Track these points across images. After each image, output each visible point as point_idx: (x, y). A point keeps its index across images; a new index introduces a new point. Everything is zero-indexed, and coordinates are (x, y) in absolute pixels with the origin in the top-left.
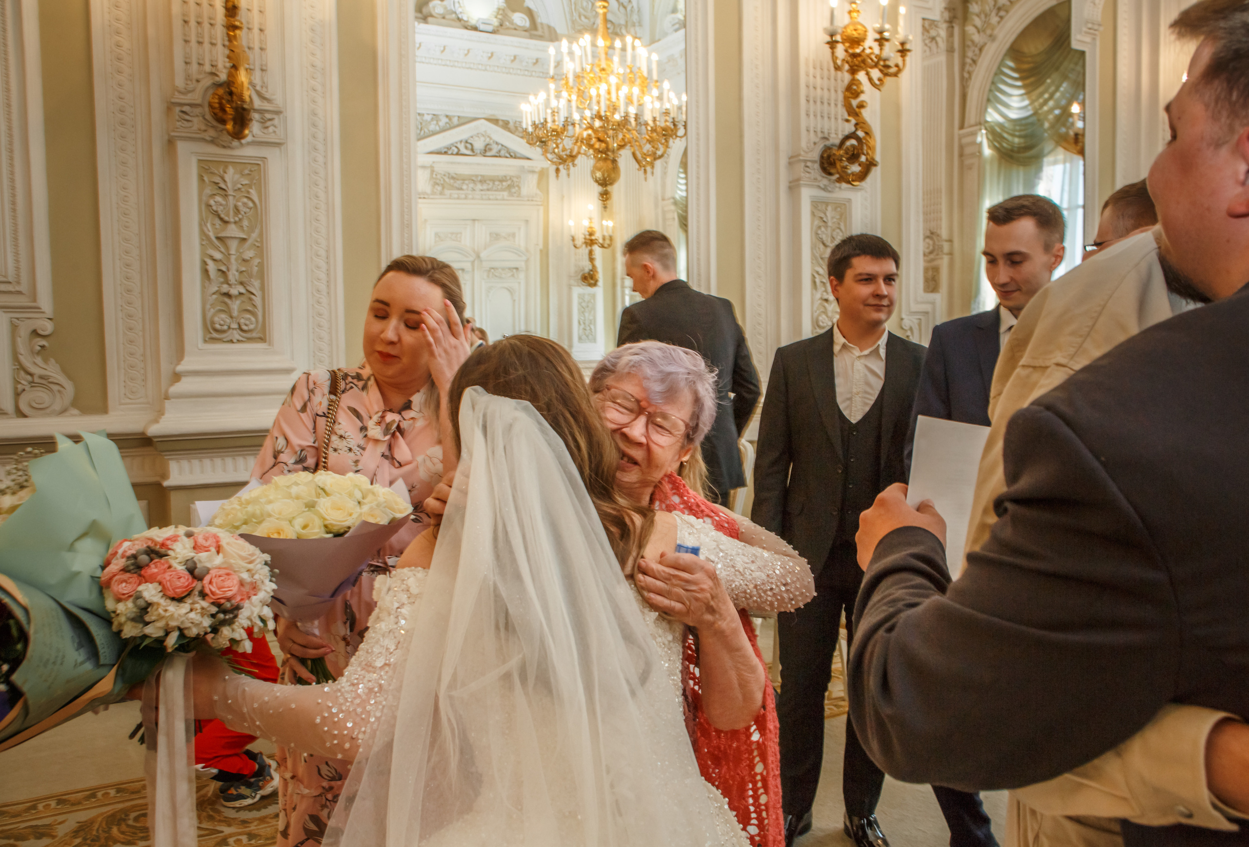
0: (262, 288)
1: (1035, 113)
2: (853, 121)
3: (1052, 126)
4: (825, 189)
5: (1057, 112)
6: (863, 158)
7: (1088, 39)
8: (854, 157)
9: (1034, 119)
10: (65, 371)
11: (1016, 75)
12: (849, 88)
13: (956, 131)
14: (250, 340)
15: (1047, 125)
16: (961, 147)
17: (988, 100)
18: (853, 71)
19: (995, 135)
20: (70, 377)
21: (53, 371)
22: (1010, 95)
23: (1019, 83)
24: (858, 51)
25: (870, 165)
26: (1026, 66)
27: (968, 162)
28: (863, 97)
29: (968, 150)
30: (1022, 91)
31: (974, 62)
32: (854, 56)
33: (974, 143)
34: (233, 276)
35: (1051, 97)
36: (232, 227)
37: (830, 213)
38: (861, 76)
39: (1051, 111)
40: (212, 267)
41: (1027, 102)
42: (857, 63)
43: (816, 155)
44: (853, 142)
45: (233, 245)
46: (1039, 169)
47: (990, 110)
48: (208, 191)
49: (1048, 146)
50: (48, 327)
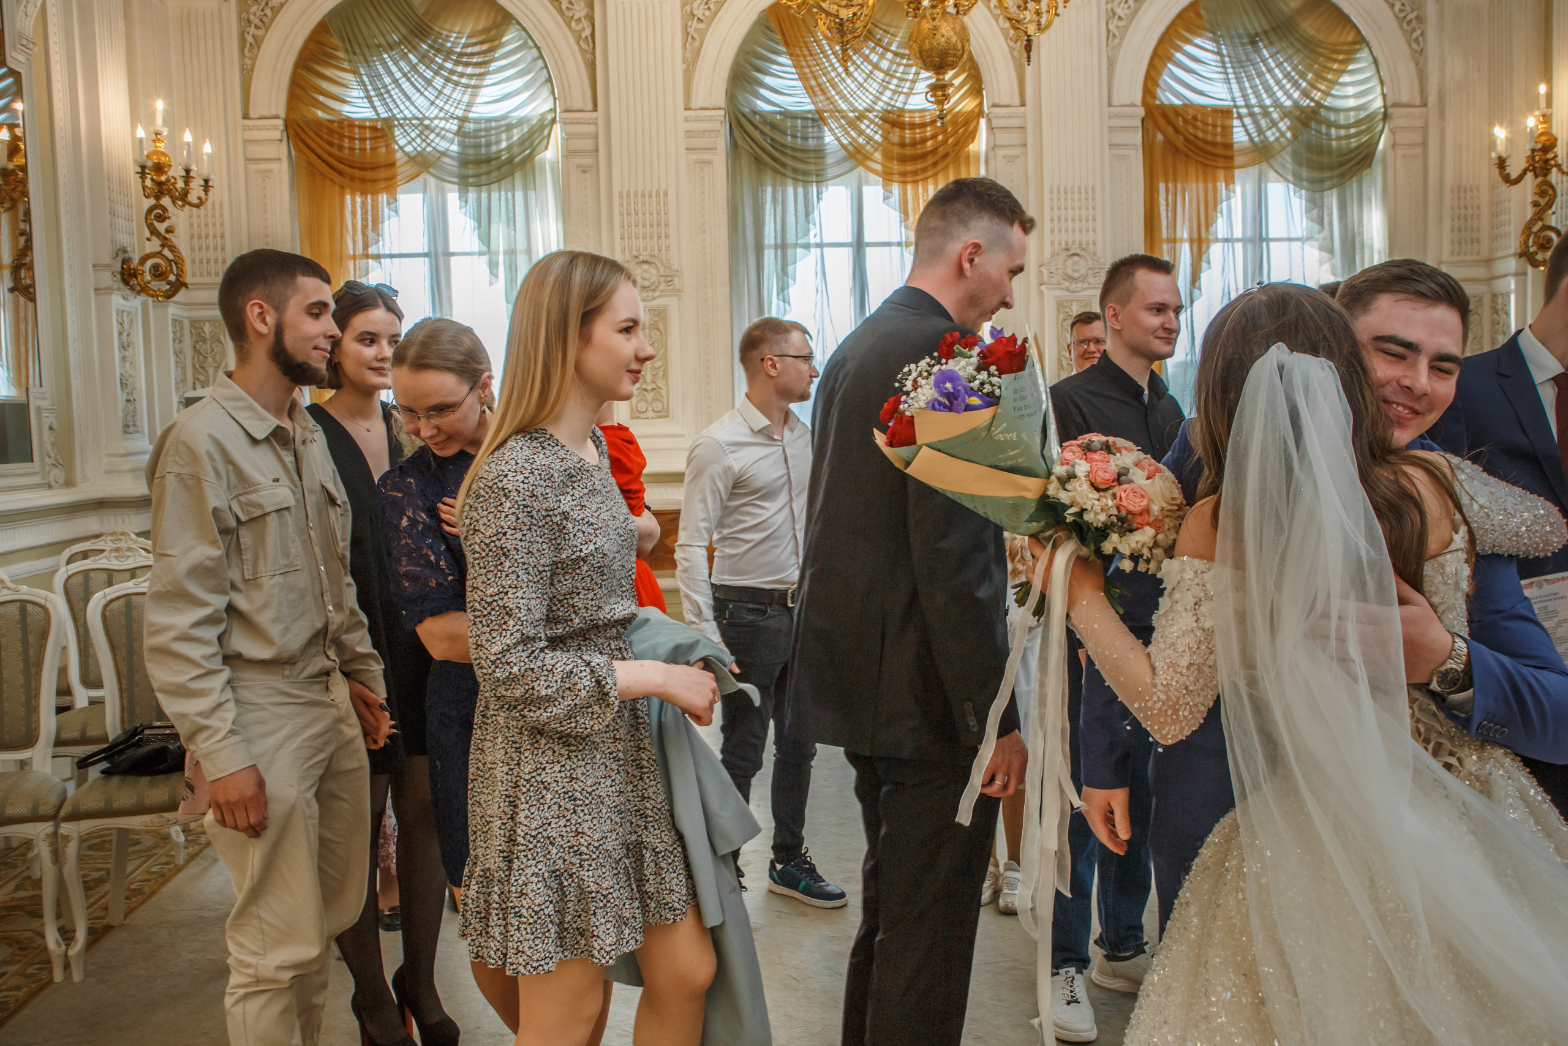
7: (23, 61)
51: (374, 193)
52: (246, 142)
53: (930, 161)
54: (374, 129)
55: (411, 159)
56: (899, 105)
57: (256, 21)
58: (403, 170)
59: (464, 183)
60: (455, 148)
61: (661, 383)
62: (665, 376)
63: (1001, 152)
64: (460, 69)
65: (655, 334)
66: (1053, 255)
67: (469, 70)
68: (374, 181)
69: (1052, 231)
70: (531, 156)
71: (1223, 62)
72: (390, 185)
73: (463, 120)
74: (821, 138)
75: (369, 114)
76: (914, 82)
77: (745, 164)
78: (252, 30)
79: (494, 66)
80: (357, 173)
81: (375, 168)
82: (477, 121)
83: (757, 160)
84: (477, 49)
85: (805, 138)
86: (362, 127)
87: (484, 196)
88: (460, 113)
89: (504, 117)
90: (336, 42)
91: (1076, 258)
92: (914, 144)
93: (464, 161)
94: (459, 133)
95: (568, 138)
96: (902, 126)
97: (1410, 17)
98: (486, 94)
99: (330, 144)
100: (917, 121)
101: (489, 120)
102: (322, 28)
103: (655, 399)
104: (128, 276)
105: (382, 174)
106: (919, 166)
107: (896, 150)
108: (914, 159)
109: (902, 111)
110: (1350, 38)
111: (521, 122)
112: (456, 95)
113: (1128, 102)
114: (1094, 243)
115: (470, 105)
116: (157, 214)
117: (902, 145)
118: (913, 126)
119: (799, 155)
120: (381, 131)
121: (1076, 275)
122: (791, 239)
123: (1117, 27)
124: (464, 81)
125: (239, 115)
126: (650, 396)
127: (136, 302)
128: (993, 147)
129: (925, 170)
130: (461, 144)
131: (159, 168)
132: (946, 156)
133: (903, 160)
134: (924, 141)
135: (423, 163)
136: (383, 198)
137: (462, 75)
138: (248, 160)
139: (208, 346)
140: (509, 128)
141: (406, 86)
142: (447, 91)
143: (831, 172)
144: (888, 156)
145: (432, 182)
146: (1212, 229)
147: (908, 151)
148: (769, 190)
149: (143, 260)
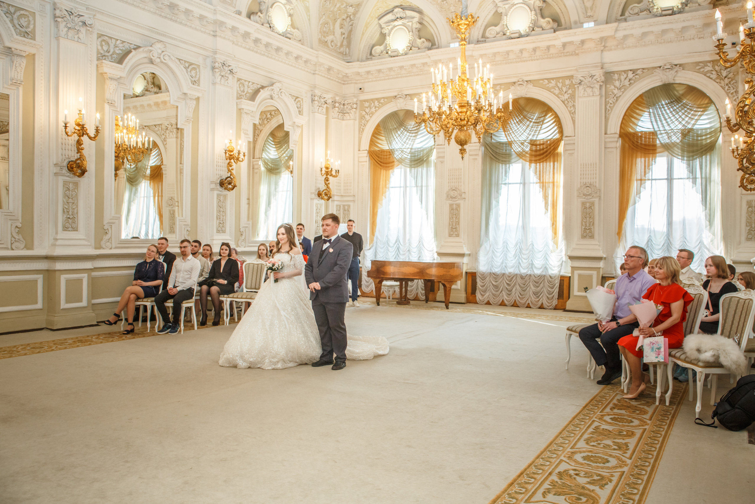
0: (77, 217)
1: (279, 157)
2: (230, 173)
3: (285, 163)
4: (221, 191)
5: (287, 158)
6: (232, 184)
7: (294, 146)
8: (230, 184)
9: (279, 159)
10: (23, 238)
11: (273, 143)
12: (229, 164)
13: (252, 160)
14: (74, 231)
15: (283, 162)
16: (253, 165)
17: (263, 150)
18: (230, 159)
19: (266, 164)
20: (24, 239)
21: (20, 237)
22: (270, 150)
23: (274, 146)
24: (232, 154)
25: (234, 186)
26: (277, 141)
27: (256, 171)
28: (232, 167)
29: (256, 167)
30: (275, 149)
31: (258, 135)
32: (231, 155)
33: (258, 164)
34: (70, 213)
35: (284, 153)
36: (70, 199)
37: (222, 198)
38: (232, 161)
39: (285, 157)
40: (65, 210)
41: (276, 153)
42: (231, 157)
43: (219, 182)
44: (229, 179)
45: (70, 204)
46: (280, 177)
47: (263, 154)
48: (65, 189)
49: (283, 169)
50: (20, 225)
51: (389, 170)
52: (359, 157)
53: (545, 155)
54: (389, 152)
55: (398, 161)
56: (534, 138)
57: (363, 125)
58: (396, 163)
59: (411, 166)
60: (409, 157)
61: (457, 226)
62: (459, 224)
63: (568, 152)
64: (411, 135)
65: (457, 212)
66: (581, 186)
67: (413, 135)
68: (389, 167)
69: (581, 178)
70: (428, 159)
71: (650, 115)
72: (392, 167)
73: (411, 149)
74: (511, 150)
75: (388, 148)
76: (540, 130)
77: (488, 159)
78: (362, 127)
79: (419, 133)
80: (385, 165)
81: (389, 163)
82: (415, 149)
83: (491, 158)
84: (415, 128)
85: (506, 150)
86: (387, 152)
87: (416, 170)
88: (410, 147)
89: (421, 147)
90: (382, 129)
91: (588, 188)
92: (540, 150)
93: (411, 161)
94: (411, 153)
95: (438, 153)
96: (536, 145)
97: (732, 92)
98: (417, 141)
99: (379, 157)
100: (542, 143)
101: (418, 148)
102: (378, 125)
103: (456, 231)
104: (319, 195)
105: (390, 165)
106: (542, 157)
107: (533, 153)
108: (540, 155)
109: (536, 140)
110: (706, 102)
111: (426, 149)
112: (410, 142)
113: (613, 132)
114: (596, 182)
115: (413, 145)
116: (327, 180)
117: (536, 151)
118: (540, 145)
119: (504, 156)
120: (390, 153)
121: (588, 194)
122: (500, 182)
123: (610, 107)
124: (412, 138)
125: (357, 150)
126: (454, 230)
127: (323, 202)
128: (565, 150)
129: (543, 158)
130: (411, 156)
131: (327, 168)
132: (550, 153)
133: (536, 156)
134: (543, 149)
135: (401, 161)
136: (391, 171)
137: (411, 136)
138: (359, 162)
139: (346, 212)
140: (423, 150)
141: (397, 140)
142: (407, 141)
143: (513, 160)
144: (531, 155)
145: (403, 167)
146: (647, 175)
147: (538, 153)
148: (494, 167)
149: (323, 191)
